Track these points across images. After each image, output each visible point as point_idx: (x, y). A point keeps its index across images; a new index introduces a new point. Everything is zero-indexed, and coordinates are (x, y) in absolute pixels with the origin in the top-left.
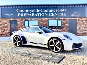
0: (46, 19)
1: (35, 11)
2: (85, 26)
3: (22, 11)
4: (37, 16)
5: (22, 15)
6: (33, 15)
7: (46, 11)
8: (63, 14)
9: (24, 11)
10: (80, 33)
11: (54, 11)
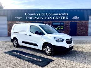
0: (51, 21)
1: (41, 15)
2: (84, 28)
3: (30, 14)
4: (42, 19)
5: (29, 18)
6: (39, 18)
7: (51, 14)
8: (65, 18)
9: (32, 15)
10: (80, 34)
11: (57, 14)
